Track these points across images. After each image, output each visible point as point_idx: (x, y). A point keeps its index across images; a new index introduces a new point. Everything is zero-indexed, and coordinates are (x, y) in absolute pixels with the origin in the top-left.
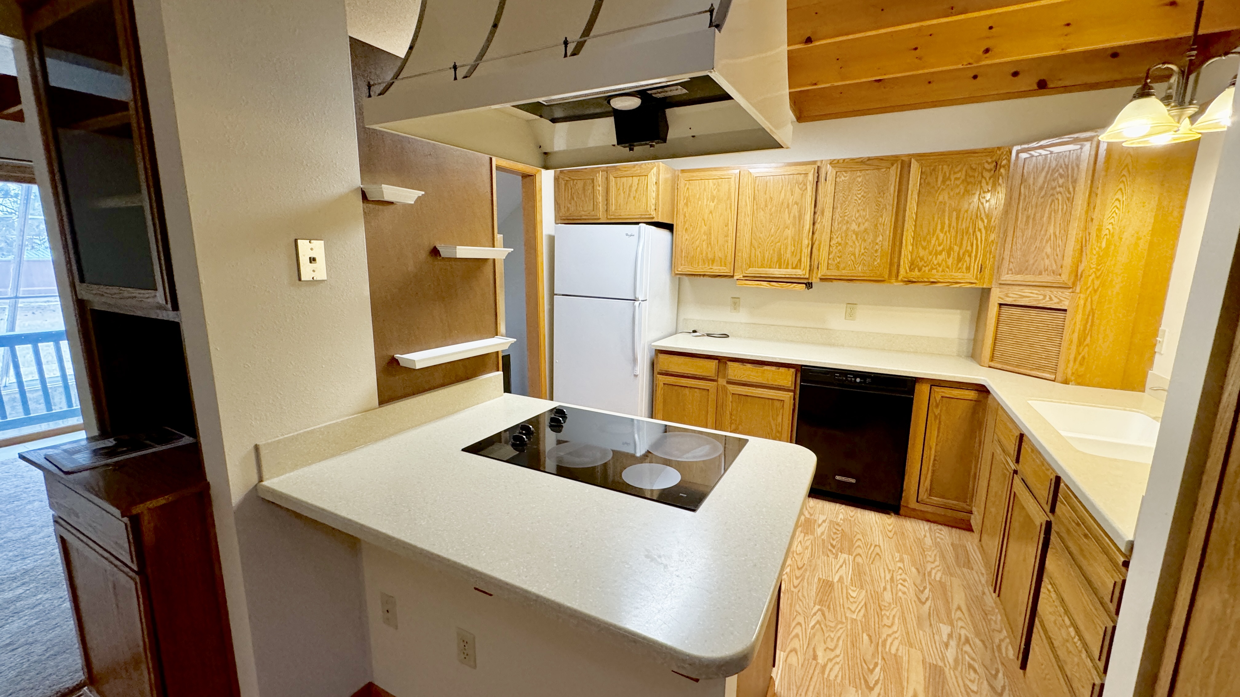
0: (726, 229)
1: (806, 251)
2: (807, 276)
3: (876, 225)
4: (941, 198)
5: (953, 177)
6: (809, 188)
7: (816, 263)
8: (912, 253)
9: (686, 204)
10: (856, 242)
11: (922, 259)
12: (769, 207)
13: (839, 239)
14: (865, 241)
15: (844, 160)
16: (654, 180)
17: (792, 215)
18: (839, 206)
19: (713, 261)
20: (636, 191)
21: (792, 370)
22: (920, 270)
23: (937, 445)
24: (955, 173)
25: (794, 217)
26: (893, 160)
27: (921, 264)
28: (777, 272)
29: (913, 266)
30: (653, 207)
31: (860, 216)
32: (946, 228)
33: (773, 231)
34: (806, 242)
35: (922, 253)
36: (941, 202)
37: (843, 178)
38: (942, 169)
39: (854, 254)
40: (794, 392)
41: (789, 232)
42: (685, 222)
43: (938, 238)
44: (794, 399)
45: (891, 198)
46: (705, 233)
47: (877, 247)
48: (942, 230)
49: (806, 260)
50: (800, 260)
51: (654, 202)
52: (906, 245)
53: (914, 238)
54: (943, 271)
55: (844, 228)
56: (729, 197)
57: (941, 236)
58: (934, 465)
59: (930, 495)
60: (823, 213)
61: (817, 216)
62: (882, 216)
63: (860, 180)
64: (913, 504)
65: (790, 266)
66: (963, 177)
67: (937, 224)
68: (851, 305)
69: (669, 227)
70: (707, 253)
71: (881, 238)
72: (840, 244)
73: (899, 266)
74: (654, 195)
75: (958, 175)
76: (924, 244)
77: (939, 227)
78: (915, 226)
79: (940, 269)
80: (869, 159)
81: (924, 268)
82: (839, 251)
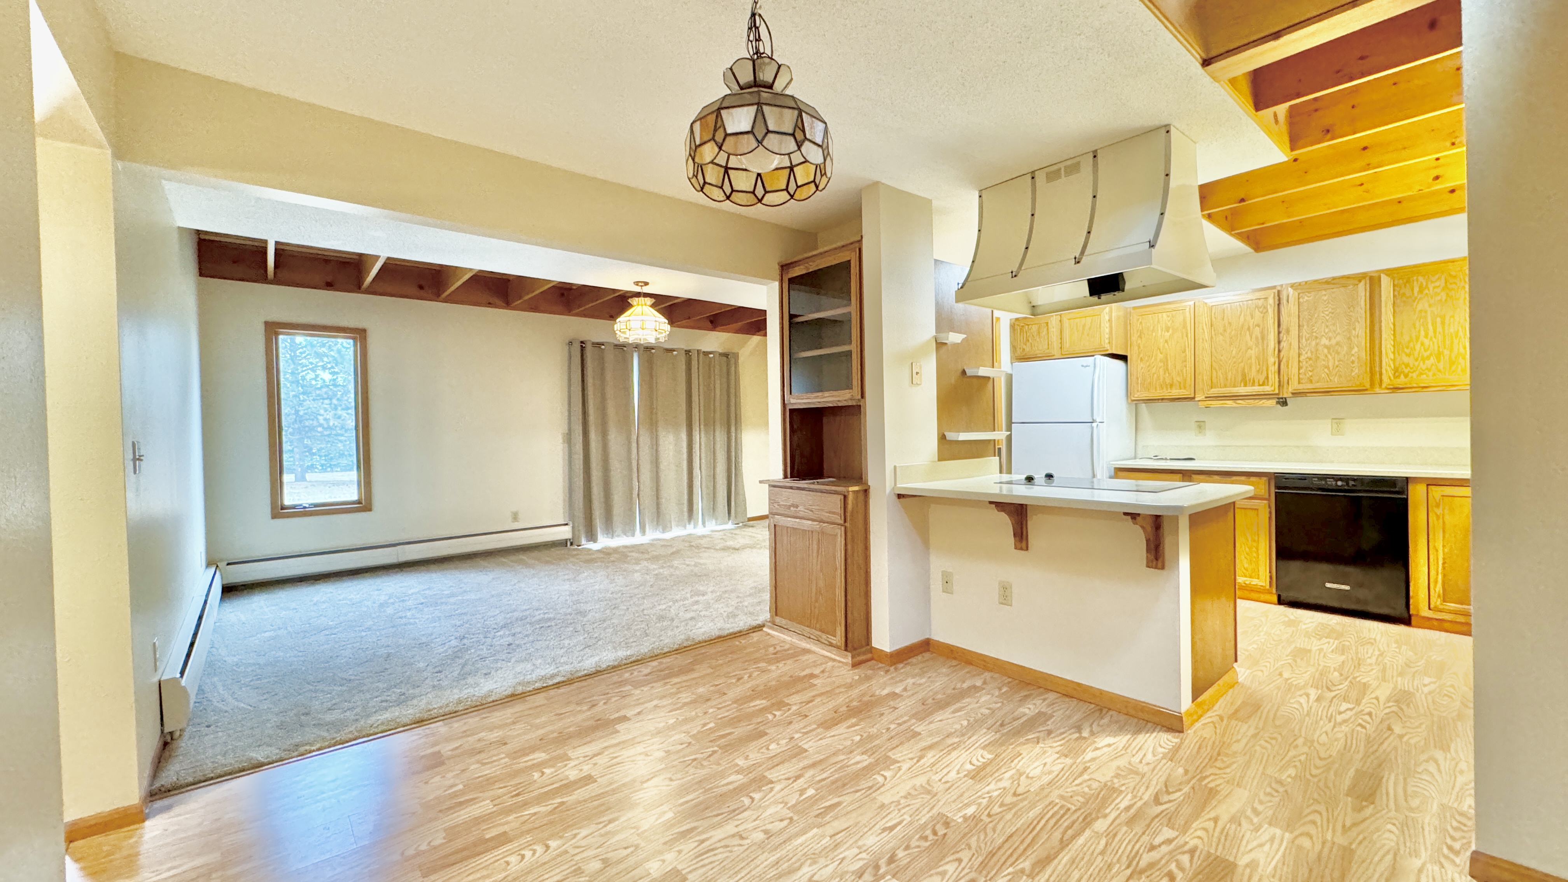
0: (1183, 355)
1: (1273, 369)
2: (1277, 391)
3: (1349, 338)
4: (1420, 307)
5: (1431, 287)
6: (1270, 311)
7: (1286, 379)
8: (1394, 360)
9: (1140, 337)
10: (1329, 356)
11: (1407, 365)
12: (1228, 331)
13: (1309, 354)
14: (1338, 353)
15: (1306, 282)
16: (1107, 318)
17: (1254, 336)
18: (1305, 324)
19: (1171, 386)
20: (1090, 329)
21: (1264, 479)
22: (1406, 376)
23: (1444, 546)
24: (1432, 282)
25: (1257, 338)
26: (1361, 277)
27: (1406, 371)
28: (1242, 390)
29: (1397, 372)
30: (1107, 341)
31: (1330, 331)
32: (1431, 333)
33: (1234, 352)
34: (1272, 360)
35: (1406, 359)
36: (1421, 311)
37: (1306, 298)
38: (1417, 280)
39: (1328, 367)
40: (1269, 500)
41: (1253, 353)
42: (1139, 353)
43: (1422, 344)
44: (1270, 507)
45: (1363, 312)
46: (1161, 361)
47: (1353, 358)
48: (1426, 336)
49: (1273, 378)
50: (1267, 378)
51: (1107, 336)
52: (1386, 354)
53: (1394, 346)
54: (1434, 375)
55: (1314, 343)
56: (1185, 327)
57: (1427, 342)
58: (1444, 568)
59: (1444, 601)
60: (1288, 331)
61: (1281, 335)
62: (1354, 329)
63: (1325, 298)
64: (1425, 612)
65: (1256, 384)
66: (1443, 284)
67: (1419, 331)
68: (1338, 420)
69: (1123, 358)
70: (1164, 379)
71: (1356, 349)
72: (1310, 359)
73: (1381, 374)
74: (1107, 330)
75: (1437, 284)
76: (1407, 351)
77: (1422, 333)
78: (1394, 335)
79: (1430, 374)
80: (1334, 278)
81: (1410, 375)
82: (1311, 366)
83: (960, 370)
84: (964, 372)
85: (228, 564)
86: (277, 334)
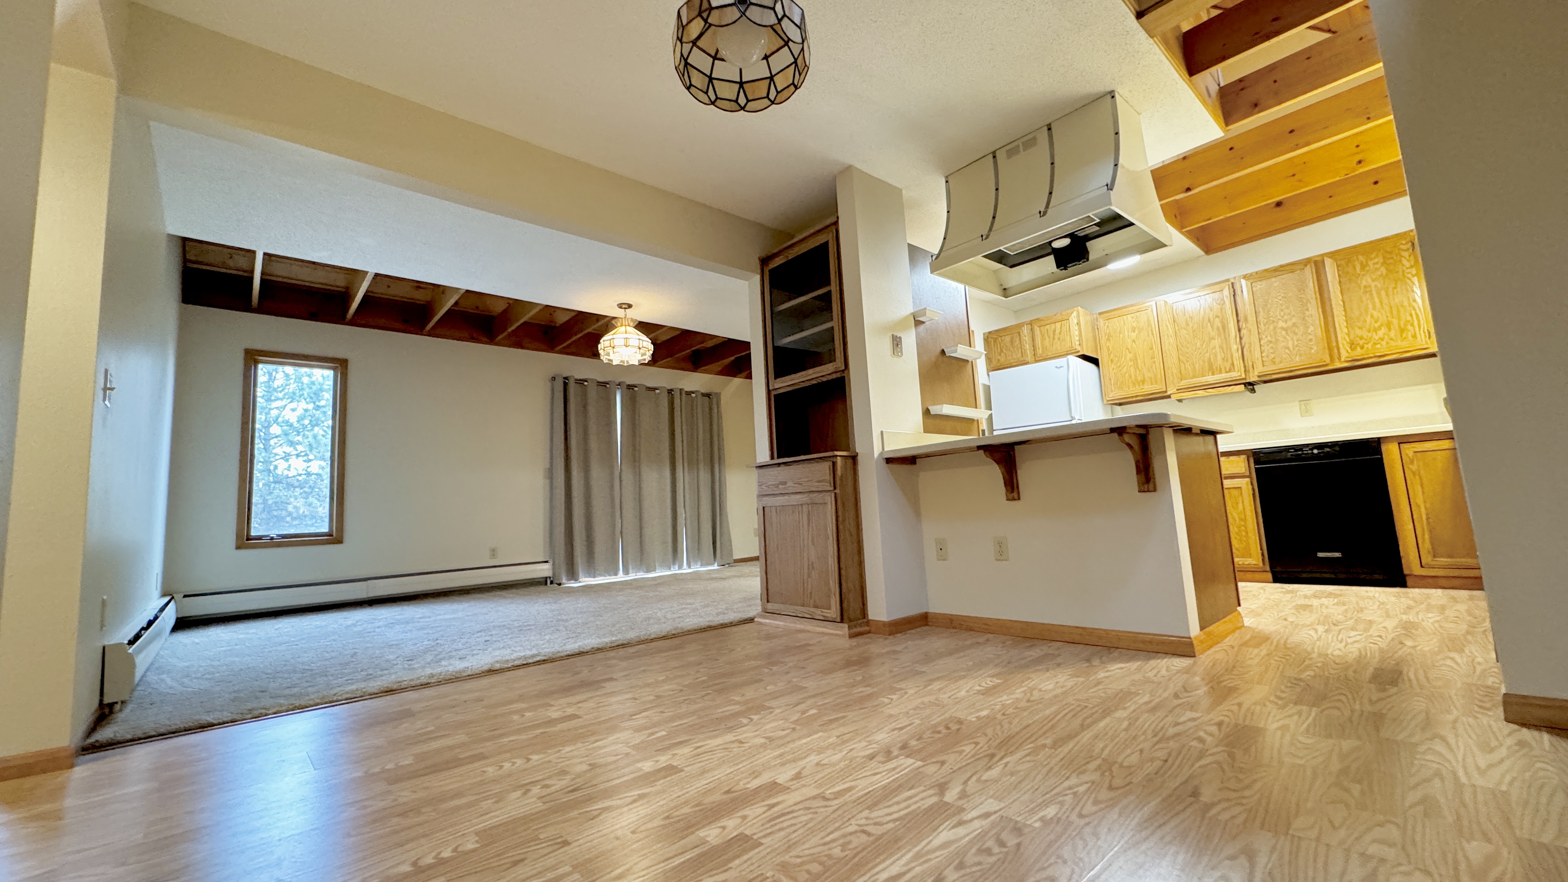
0: (1151, 352)
1: (1237, 355)
2: (1243, 376)
3: (1304, 319)
4: (1364, 283)
5: (1370, 263)
6: (1227, 302)
7: (1250, 364)
8: (1348, 334)
9: (1108, 339)
10: (1287, 337)
11: (1361, 338)
12: (1191, 325)
13: (1269, 338)
14: (1296, 334)
15: (1257, 273)
16: (1075, 321)
17: (1215, 327)
18: (1261, 310)
19: (1143, 382)
20: (1060, 333)
21: (1243, 457)
22: (1362, 348)
23: (1425, 502)
24: (1371, 259)
25: (1218, 328)
26: (1306, 262)
27: (1361, 342)
28: (1210, 379)
29: (1353, 345)
30: (1078, 343)
31: (1285, 314)
32: (1378, 305)
33: (1198, 345)
34: (1235, 347)
35: (1359, 332)
36: (1365, 287)
37: (1259, 286)
38: (1358, 259)
39: (1288, 348)
40: (1250, 477)
41: (1216, 343)
42: (1109, 355)
43: (1372, 316)
44: (1252, 484)
45: (1313, 292)
46: (1131, 360)
47: (1310, 337)
48: (1374, 308)
49: (1238, 363)
50: (1233, 364)
51: (1077, 338)
52: (1341, 329)
53: (1346, 321)
54: (1387, 343)
55: (1272, 327)
56: (1149, 325)
57: (1375, 314)
58: (1428, 523)
59: (1434, 556)
60: (1246, 320)
61: (1240, 324)
62: (1307, 310)
63: (1276, 284)
64: (1417, 571)
65: (1223, 370)
66: (1382, 261)
67: (1367, 305)
68: (1305, 401)
69: (1095, 361)
70: (1136, 376)
71: (1312, 328)
72: (1271, 342)
73: (1338, 349)
74: (1077, 333)
75: (1376, 260)
76: (1359, 324)
77: (1370, 306)
78: (1345, 310)
79: (1384, 343)
80: (1282, 266)
81: (1366, 346)
82: (1272, 348)
83: (939, 350)
84: (943, 352)
85: (185, 596)
86: (256, 362)
